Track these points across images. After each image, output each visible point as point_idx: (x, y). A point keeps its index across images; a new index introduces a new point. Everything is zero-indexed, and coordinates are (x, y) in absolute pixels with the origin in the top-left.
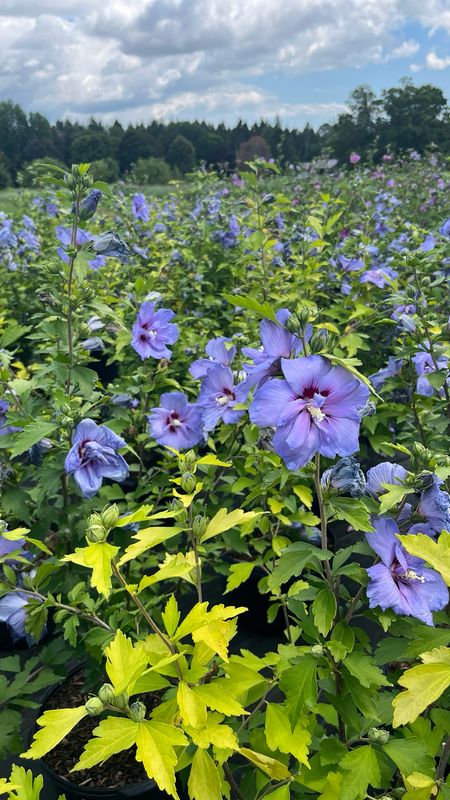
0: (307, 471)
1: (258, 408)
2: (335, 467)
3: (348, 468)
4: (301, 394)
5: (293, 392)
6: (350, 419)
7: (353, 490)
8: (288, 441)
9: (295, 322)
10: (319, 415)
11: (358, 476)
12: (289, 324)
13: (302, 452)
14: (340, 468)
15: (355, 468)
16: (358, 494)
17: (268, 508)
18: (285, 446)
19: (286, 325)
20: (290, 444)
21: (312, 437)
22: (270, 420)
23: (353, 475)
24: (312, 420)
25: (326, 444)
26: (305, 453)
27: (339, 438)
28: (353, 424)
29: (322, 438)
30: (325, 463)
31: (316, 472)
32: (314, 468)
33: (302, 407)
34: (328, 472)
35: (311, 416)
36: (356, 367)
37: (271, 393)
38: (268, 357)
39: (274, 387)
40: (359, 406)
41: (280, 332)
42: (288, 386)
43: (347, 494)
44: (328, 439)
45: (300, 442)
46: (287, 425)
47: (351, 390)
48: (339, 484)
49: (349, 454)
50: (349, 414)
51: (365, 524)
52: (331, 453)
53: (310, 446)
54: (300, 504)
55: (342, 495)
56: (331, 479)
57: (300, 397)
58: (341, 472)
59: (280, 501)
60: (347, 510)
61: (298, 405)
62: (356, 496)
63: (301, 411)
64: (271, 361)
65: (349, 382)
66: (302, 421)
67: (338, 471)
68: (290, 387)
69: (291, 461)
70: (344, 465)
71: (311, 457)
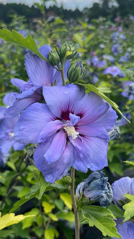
0: (64, 183)
1: (21, 127)
2: (87, 180)
3: (98, 181)
4: (59, 116)
5: (52, 114)
6: (100, 138)
7: (103, 200)
8: (45, 156)
9: (56, 55)
10: (74, 134)
11: (106, 188)
12: (50, 57)
13: (59, 167)
14: (91, 181)
15: (104, 181)
16: (106, 203)
17: (42, 209)
18: (43, 161)
19: (48, 58)
20: (47, 159)
21: (68, 154)
22: (31, 137)
23: (102, 187)
24: (68, 139)
25: (80, 160)
26: (61, 167)
27: (91, 155)
28: (102, 142)
29: (77, 154)
30: (79, 176)
31: (71, 184)
32: (70, 181)
33: (59, 127)
34: (82, 185)
35: (67, 134)
36: (105, 94)
37: (32, 115)
38: (33, 85)
39: (36, 110)
40: (108, 127)
41: (43, 65)
42: (48, 109)
43: (97, 203)
44: (81, 155)
45: (56, 157)
46: (46, 142)
47: (102, 112)
48: (90, 195)
49: (99, 169)
50: (99, 134)
51: (112, 230)
52: (83, 168)
53: (66, 161)
54: (65, 206)
55: (93, 204)
56: (83, 190)
57: (58, 119)
58: (92, 184)
59: (51, 204)
60: (97, 217)
61: (55, 125)
62: (105, 205)
63: (58, 131)
64: (35, 89)
65: (100, 105)
66: (59, 140)
67: (89, 183)
68: (50, 110)
69: (49, 174)
70: (94, 178)
71: (66, 171)
